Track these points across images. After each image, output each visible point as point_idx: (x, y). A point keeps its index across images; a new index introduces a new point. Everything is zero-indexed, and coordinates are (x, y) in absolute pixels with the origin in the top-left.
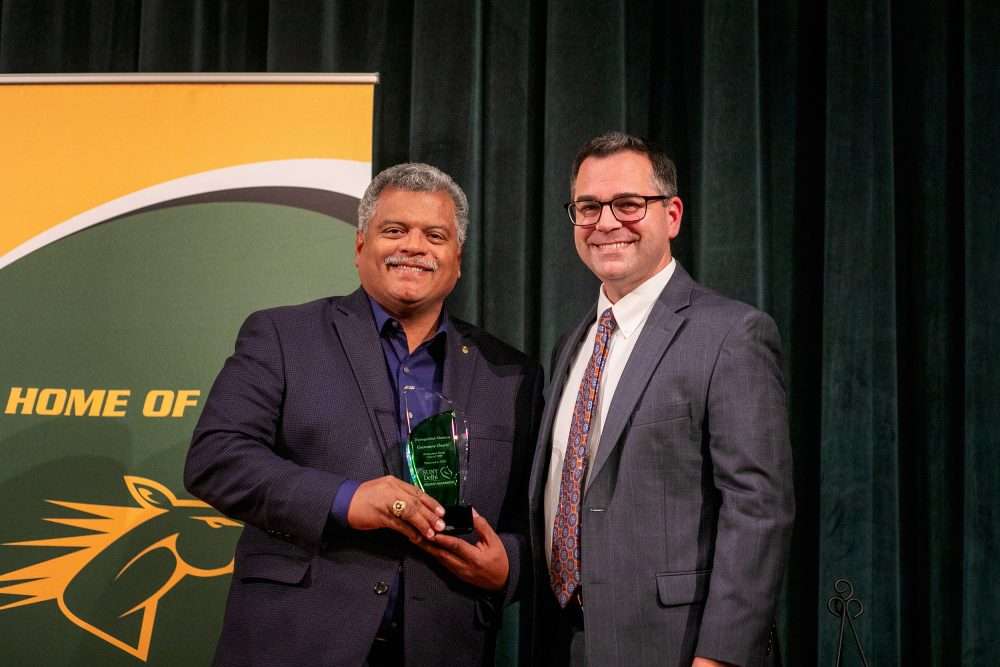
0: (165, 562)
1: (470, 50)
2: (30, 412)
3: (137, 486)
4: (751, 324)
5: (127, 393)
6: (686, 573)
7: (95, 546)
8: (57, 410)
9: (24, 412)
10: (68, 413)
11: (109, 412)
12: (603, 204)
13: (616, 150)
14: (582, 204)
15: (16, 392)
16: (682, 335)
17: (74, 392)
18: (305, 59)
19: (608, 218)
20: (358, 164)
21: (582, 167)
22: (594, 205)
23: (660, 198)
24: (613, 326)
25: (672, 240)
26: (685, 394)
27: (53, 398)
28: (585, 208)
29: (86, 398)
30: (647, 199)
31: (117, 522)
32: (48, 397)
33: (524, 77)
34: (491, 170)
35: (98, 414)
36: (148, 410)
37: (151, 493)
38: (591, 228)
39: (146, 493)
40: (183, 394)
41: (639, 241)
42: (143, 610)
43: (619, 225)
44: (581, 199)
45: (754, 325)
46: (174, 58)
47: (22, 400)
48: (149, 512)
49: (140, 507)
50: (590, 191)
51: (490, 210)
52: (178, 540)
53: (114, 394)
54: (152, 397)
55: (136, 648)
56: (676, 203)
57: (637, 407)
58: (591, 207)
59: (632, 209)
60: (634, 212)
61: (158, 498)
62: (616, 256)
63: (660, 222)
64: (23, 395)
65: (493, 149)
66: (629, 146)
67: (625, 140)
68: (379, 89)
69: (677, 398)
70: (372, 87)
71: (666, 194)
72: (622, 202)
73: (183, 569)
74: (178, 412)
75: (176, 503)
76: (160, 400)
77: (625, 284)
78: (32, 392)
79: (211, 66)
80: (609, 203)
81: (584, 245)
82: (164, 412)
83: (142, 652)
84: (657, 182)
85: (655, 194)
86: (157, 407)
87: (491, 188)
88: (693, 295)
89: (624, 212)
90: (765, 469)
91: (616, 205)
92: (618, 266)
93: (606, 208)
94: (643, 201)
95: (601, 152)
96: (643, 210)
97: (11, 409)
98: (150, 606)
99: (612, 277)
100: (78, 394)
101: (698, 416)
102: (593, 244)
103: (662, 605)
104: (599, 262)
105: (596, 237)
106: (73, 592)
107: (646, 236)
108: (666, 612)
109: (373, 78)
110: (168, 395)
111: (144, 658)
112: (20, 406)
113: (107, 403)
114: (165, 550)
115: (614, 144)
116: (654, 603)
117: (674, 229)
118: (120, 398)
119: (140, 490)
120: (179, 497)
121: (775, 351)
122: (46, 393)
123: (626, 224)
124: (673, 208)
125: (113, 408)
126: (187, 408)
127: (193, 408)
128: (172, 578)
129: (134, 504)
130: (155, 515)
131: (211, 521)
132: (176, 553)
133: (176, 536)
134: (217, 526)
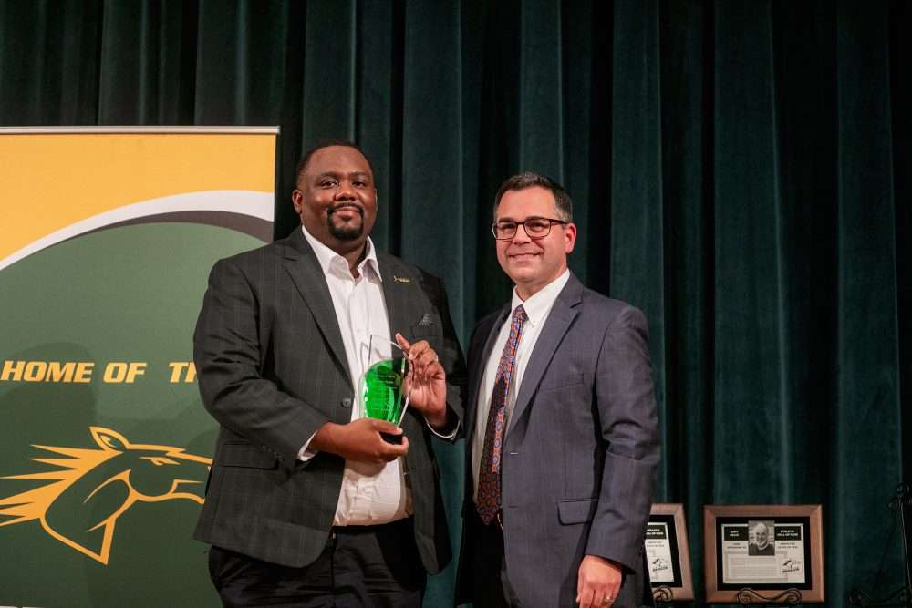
0: (119, 492)
1: (347, 108)
2: (19, 379)
3: (100, 434)
4: (628, 316)
5: (92, 365)
6: (583, 499)
7: (69, 479)
8: (39, 377)
9: (14, 379)
10: (47, 380)
11: (79, 379)
12: (518, 224)
13: (528, 185)
14: (503, 224)
15: (8, 364)
16: (576, 324)
17: (52, 364)
18: (223, 116)
19: (522, 234)
20: (260, 194)
21: (503, 198)
22: (512, 225)
23: (560, 222)
24: (524, 317)
25: (569, 256)
26: (578, 365)
27: (36, 368)
28: (504, 228)
30: (551, 220)
31: (84, 461)
32: (32, 368)
33: (387, 129)
35: (70, 381)
36: (108, 378)
37: (108, 439)
38: (510, 242)
39: (106, 439)
40: (134, 366)
41: (543, 254)
42: (104, 526)
43: (529, 240)
44: (501, 220)
45: (630, 317)
46: (126, 116)
47: (13, 370)
48: (109, 453)
49: (102, 449)
50: (509, 215)
52: (131, 473)
53: (82, 366)
54: (110, 368)
55: (99, 554)
56: (571, 228)
57: (543, 377)
58: (509, 227)
59: (540, 228)
60: (542, 231)
61: (116, 444)
62: (527, 264)
63: (560, 241)
64: (14, 366)
66: (538, 183)
67: (536, 178)
68: (280, 138)
69: (574, 370)
70: (275, 136)
71: (564, 219)
72: (532, 223)
73: (134, 496)
74: (130, 379)
75: (128, 446)
76: (116, 370)
77: (533, 286)
78: (21, 364)
79: (152, 120)
80: (523, 223)
81: (503, 256)
82: (120, 379)
83: (104, 558)
84: (558, 210)
85: (557, 218)
86: (114, 375)
88: (583, 295)
89: (534, 231)
90: (636, 420)
91: (528, 225)
92: (527, 271)
93: (521, 227)
94: (547, 223)
95: (517, 187)
96: (547, 230)
97: (5, 377)
98: (110, 524)
99: (525, 280)
100: (55, 366)
101: (589, 383)
102: (510, 256)
103: (563, 524)
104: (515, 270)
105: (514, 250)
106: (52, 513)
107: (548, 251)
108: (565, 528)
109: (276, 130)
110: (123, 366)
111: (105, 562)
112: (12, 375)
113: (76, 372)
114: (121, 482)
115: (527, 180)
116: (557, 522)
117: (569, 247)
118: (87, 368)
119: (102, 437)
120: (130, 443)
121: (644, 336)
122: (31, 365)
123: (534, 240)
124: (569, 232)
125: (81, 376)
126: (137, 376)
127: (141, 375)
128: (126, 502)
129: (99, 448)
130: (113, 456)
131: (155, 460)
132: (129, 484)
133: (129, 471)
134: (160, 464)
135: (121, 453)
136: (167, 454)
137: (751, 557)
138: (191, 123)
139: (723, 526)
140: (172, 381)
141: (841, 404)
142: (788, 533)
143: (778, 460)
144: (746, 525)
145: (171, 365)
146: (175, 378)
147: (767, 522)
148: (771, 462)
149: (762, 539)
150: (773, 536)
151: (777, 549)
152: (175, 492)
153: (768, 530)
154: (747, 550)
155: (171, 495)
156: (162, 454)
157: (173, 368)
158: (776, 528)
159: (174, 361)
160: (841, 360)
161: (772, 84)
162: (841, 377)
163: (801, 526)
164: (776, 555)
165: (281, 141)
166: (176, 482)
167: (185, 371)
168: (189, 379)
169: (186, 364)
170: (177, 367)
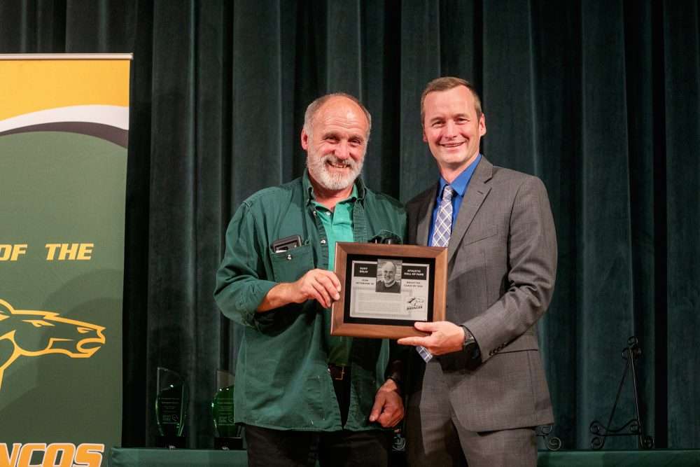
0: (7, 348)
40: (17, 247)
52: (15, 334)
61: (3, 310)
68: (133, 63)
70: (129, 62)
73: (18, 352)
74: (15, 258)
75: (14, 312)
76: (3, 250)
79: (31, 49)
82: (6, 257)
86: (2, 255)
98: (0, 373)
109: (130, 56)
110: (8, 247)
114: (7, 341)
120: (15, 309)
126: (19, 255)
127: (23, 255)
128: (12, 357)
130: (1, 320)
131: (36, 323)
132: (14, 342)
133: (14, 332)
134: (39, 326)
135: (7, 317)
136: (45, 318)
137: (379, 293)
138: (63, 51)
139: (354, 262)
140: (48, 259)
142: (414, 272)
144: (375, 263)
145: (47, 246)
146: (50, 257)
147: (395, 261)
149: (389, 277)
150: (400, 275)
151: (403, 287)
152: (51, 348)
153: (396, 268)
154: (375, 286)
155: (48, 351)
156: (41, 318)
157: (48, 248)
158: (403, 267)
159: (49, 243)
163: (427, 266)
164: (402, 293)
165: (134, 65)
166: (52, 340)
167: (58, 251)
168: (62, 257)
169: (59, 245)
170: (52, 248)
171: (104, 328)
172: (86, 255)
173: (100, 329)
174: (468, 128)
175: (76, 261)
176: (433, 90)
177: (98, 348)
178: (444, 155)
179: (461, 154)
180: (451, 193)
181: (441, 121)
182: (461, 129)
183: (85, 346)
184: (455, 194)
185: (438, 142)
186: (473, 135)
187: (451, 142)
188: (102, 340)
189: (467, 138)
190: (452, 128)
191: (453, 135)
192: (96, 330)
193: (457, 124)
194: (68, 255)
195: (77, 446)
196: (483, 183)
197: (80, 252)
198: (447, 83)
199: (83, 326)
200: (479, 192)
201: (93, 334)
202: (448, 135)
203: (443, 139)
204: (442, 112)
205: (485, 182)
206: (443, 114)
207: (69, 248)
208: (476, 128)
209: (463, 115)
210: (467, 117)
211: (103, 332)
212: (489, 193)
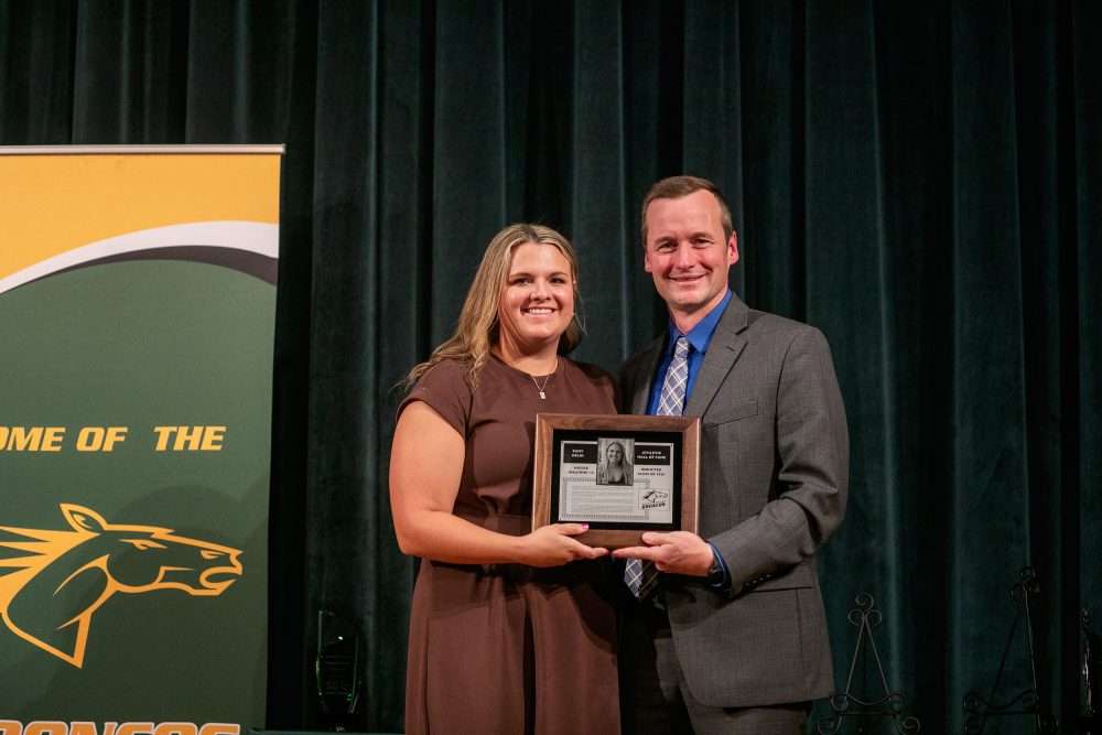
0: (97, 582)
1: (366, 123)
3: (72, 513)
5: (63, 430)
7: (34, 567)
8: (1, 445)
10: (10, 448)
11: (47, 447)
17: (15, 429)
18: (219, 131)
29: (26, 435)
31: (54, 545)
33: (415, 147)
34: (385, 231)
35: (36, 449)
36: (81, 446)
37: (83, 519)
39: (80, 519)
40: (112, 431)
42: (78, 622)
46: (104, 133)
48: (84, 535)
49: (75, 531)
51: (385, 265)
52: (109, 559)
53: (50, 431)
54: (84, 433)
55: (72, 656)
61: (89, 521)
65: (387, 212)
68: (285, 159)
70: (279, 157)
73: (113, 586)
74: (108, 447)
75: (106, 527)
76: (92, 435)
79: (135, 139)
82: (95, 447)
83: (77, 660)
86: (90, 442)
87: (385, 246)
98: (85, 619)
100: (19, 431)
106: (16, 607)
109: (280, 149)
110: (99, 432)
111: (79, 665)
113: (44, 439)
114: (97, 569)
118: (56, 434)
119: (75, 516)
120: (109, 523)
125: (50, 443)
126: (115, 443)
127: (121, 442)
128: (104, 594)
129: (70, 529)
130: (87, 538)
131: (138, 543)
132: (107, 572)
133: (107, 557)
134: (143, 548)
135: (97, 534)
136: (153, 536)
138: (181, 141)
140: (158, 448)
141: (958, 473)
143: (883, 540)
145: (157, 429)
146: (162, 446)
148: (874, 543)
152: (162, 581)
155: (156, 585)
156: (147, 536)
157: (159, 433)
159: (159, 426)
160: (957, 422)
161: (875, 91)
162: (958, 440)
165: (287, 162)
166: (163, 569)
167: (173, 437)
168: (179, 446)
169: (174, 429)
170: (164, 432)
171: (240, 552)
172: (215, 443)
173: (234, 553)
174: (712, 253)
175: (200, 453)
176: (661, 196)
177: (230, 582)
178: (676, 293)
179: (699, 292)
180: (686, 348)
181: (671, 243)
182: (702, 256)
183: (213, 579)
184: (692, 350)
185: (667, 274)
186: (717, 265)
187: (686, 275)
188: (238, 569)
189: (708, 268)
190: (687, 254)
191: (688, 264)
192: (228, 555)
193: (695, 248)
194: (187, 443)
195: (199, 728)
196: (733, 336)
197: (206, 438)
198: (682, 187)
199: (209, 550)
200: (728, 347)
201: (224, 560)
202: (682, 264)
203: (674, 270)
204: (672, 229)
205: (738, 333)
206: (675, 233)
207: (190, 433)
208: (723, 253)
209: (704, 235)
210: (710, 237)
211: (238, 558)
212: (743, 350)
